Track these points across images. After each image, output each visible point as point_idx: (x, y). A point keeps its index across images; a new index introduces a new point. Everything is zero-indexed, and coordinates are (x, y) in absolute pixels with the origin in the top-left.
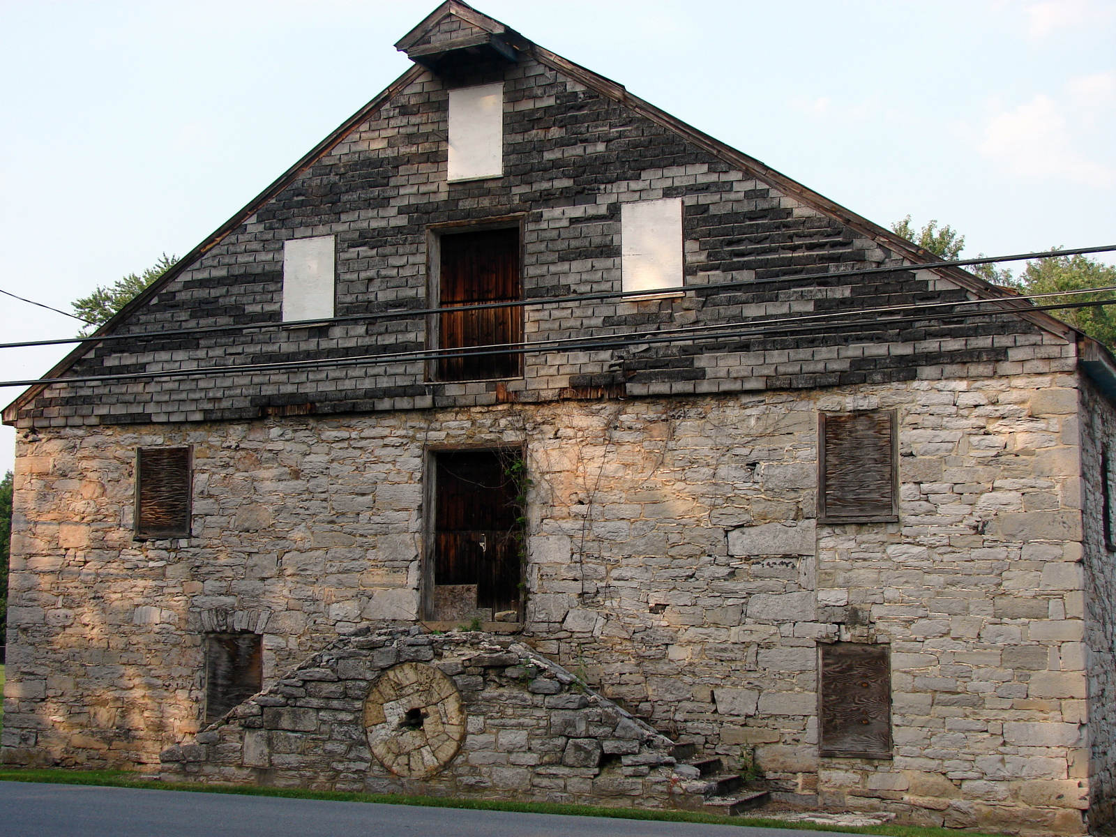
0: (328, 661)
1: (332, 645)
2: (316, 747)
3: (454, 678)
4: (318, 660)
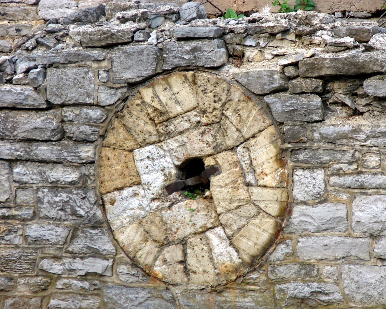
0: (27, 71)
3: (267, 99)
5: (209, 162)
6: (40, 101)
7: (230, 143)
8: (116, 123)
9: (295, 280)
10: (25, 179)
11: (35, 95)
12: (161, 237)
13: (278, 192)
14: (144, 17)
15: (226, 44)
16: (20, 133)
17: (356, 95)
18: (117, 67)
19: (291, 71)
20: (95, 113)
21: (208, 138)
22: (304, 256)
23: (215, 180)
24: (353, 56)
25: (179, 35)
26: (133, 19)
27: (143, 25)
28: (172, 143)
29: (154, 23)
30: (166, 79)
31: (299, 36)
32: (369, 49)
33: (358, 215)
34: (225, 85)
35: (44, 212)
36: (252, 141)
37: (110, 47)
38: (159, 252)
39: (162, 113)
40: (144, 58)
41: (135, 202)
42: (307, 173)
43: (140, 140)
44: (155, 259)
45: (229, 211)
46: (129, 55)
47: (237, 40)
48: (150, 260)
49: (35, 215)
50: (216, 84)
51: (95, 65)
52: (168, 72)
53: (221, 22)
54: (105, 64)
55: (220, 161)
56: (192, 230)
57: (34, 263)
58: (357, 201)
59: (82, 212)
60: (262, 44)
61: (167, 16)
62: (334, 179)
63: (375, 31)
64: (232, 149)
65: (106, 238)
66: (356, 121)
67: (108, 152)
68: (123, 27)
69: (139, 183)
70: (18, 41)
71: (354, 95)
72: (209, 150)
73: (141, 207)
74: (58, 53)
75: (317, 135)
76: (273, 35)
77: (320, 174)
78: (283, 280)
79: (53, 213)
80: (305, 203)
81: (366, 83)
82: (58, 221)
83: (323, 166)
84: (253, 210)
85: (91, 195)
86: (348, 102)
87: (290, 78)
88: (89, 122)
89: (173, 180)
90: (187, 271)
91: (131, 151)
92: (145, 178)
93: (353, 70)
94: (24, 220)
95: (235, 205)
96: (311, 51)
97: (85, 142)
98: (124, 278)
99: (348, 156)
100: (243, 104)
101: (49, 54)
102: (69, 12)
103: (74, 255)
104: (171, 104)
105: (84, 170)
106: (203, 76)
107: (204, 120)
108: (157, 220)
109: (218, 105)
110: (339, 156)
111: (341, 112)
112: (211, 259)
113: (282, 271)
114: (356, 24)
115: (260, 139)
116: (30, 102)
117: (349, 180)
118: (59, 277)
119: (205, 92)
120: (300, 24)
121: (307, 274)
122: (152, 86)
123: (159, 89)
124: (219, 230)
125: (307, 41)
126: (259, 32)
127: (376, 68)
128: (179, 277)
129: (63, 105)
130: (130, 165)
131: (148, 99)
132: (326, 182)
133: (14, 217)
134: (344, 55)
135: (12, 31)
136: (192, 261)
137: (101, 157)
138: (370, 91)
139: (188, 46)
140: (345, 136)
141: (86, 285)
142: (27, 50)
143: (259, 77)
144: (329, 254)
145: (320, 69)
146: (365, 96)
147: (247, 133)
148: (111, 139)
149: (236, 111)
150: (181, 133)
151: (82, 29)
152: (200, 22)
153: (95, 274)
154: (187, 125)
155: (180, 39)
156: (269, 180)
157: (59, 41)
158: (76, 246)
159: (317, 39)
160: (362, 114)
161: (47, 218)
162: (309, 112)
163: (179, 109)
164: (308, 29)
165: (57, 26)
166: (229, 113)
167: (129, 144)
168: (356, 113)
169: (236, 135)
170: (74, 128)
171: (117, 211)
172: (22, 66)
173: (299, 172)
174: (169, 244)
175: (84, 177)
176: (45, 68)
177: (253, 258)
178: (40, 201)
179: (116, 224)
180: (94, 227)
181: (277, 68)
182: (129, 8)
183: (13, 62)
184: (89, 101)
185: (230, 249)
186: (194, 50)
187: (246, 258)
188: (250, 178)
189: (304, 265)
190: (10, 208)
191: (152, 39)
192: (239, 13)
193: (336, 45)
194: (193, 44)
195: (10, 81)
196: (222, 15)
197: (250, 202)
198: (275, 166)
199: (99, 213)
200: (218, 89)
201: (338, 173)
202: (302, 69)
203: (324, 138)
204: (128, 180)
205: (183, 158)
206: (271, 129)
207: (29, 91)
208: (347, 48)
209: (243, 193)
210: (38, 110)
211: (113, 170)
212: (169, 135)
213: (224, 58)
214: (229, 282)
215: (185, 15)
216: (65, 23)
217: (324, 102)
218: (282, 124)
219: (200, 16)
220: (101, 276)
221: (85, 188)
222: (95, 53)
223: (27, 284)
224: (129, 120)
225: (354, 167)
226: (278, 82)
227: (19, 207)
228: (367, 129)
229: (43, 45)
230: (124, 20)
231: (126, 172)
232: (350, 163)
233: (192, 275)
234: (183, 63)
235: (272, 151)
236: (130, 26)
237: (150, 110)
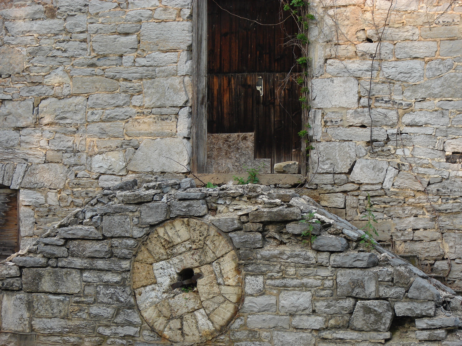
0: (91, 218)
1: (95, 200)
2: (80, 310)
3: (231, 235)
4: (81, 217)
5: (196, 271)
6: (99, 235)
7: (209, 260)
8: (143, 248)
9: (246, 340)
10: (89, 280)
11: (96, 231)
12: (168, 314)
13: (237, 288)
14: (160, 187)
15: (207, 203)
16: (87, 253)
17: (282, 233)
18: (144, 215)
19: (244, 219)
20: (131, 242)
21: (196, 257)
22: (251, 326)
23: (200, 282)
24: (280, 210)
25: (180, 197)
26: (153, 188)
27: (159, 191)
28: (175, 260)
29: (165, 190)
30: (172, 223)
31: (249, 198)
32: (290, 206)
33: (283, 302)
34: (206, 227)
35: (100, 299)
36: (222, 259)
37: (140, 204)
38: (167, 323)
39: (169, 242)
40: (159, 210)
41: (153, 294)
42: (253, 277)
43: (156, 258)
44: (165, 327)
45: (208, 299)
46: (151, 208)
47: (213, 201)
48: (161, 328)
49: (95, 301)
50: (201, 226)
51: (131, 214)
52: (173, 219)
53: (204, 190)
54: (137, 214)
55: (203, 270)
56: (186, 311)
57: (94, 329)
58: (282, 294)
59: (122, 300)
60: (228, 203)
61: (173, 186)
62: (269, 282)
63: (293, 196)
64: (210, 263)
65: (136, 315)
66: (282, 248)
67: (137, 265)
68: (147, 192)
69: (156, 283)
70: (87, 200)
71: (281, 233)
72: (197, 264)
73: (157, 297)
74: (109, 207)
75: (259, 256)
76: (234, 198)
77: (261, 279)
78: (239, 340)
79: (105, 300)
80: (252, 295)
81: (288, 226)
82: (108, 304)
83: (262, 274)
84: (221, 299)
85: (128, 289)
86: (277, 237)
87: (243, 223)
88: (127, 247)
89: (176, 281)
90: (183, 335)
91: (151, 264)
92: (159, 280)
93: (280, 218)
94: (89, 304)
95: (211, 296)
96: (256, 207)
97: (125, 258)
98: (146, 338)
99: (277, 268)
100: (216, 238)
101: (104, 207)
102: (117, 183)
103: (117, 325)
104: (175, 237)
105: (124, 275)
106: (193, 221)
107: (194, 247)
108: (166, 304)
109: (201, 238)
110: (272, 268)
111: (273, 243)
112: (197, 327)
113: (238, 335)
114: (282, 192)
115: (226, 258)
116: (93, 235)
117: (278, 282)
118: (109, 337)
119: (194, 230)
120: (249, 191)
121: (253, 337)
122: (164, 226)
123: (168, 228)
124: (202, 310)
125: (253, 202)
126: (226, 196)
127: (294, 217)
128: (178, 338)
129: (112, 237)
130: (151, 272)
131: (161, 234)
132: (264, 283)
133: (83, 302)
134: (275, 210)
135: (83, 194)
136: (186, 329)
137: (134, 268)
138: (290, 231)
139: (185, 203)
140: (275, 256)
141: (124, 342)
142: (92, 205)
143: (226, 221)
144: (265, 325)
145: (261, 217)
146: (287, 233)
147: (218, 254)
148: (140, 257)
149: (212, 241)
150: (180, 254)
151: (123, 193)
152: (192, 190)
153: (130, 336)
154: (184, 249)
155: (180, 200)
156: (231, 282)
157: (110, 200)
158: (119, 320)
159: (259, 201)
160: (285, 244)
161: (102, 303)
162: (254, 242)
163: (179, 240)
164: (254, 194)
165: (109, 192)
166: (208, 243)
167: (150, 260)
168: (282, 243)
169: (212, 255)
170: (118, 251)
171: (143, 299)
172: (89, 215)
173: (249, 277)
174: (173, 318)
175: (124, 279)
176: (102, 215)
177: (222, 327)
178: (98, 293)
179: (142, 306)
180: (129, 309)
181: (236, 217)
182: (151, 181)
183: (84, 212)
184: (127, 235)
185: (208, 321)
186: (188, 206)
187: (218, 327)
188: (220, 280)
189: (251, 331)
190: (80, 297)
191: (164, 199)
192: (214, 185)
193: (271, 203)
194: (188, 203)
195: (81, 223)
196: (205, 186)
197: (220, 294)
198: (235, 273)
199: (132, 300)
200: (202, 229)
201: (271, 278)
202: (251, 217)
203: (263, 258)
204: (149, 281)
205: (181, 268)
206: (233, 252)
207: (92, 229)
208: (277, 205)
209: (216, 289)
210: (98, 240)
211: (141, 275)
212: (173, 255)
213: (206, 211)
214: (208, 341)
215: (183, 186)
216: (114, 190)
217: (263, 237)
218: (239, 249)
219: (192, 187)
220: (133, 337)
221: (124, 285)
222: (131, 207)
223: (90, 341)
224: (150, 246)
225: (280, 274)
226: (237, 225)
227: (86, 296)
228: (288, 253)
229: (101, 202)
230: (148, 188)
231: (148, 276)
232: (278, 272)
233: (186, 337)
234: (182, 214)
235: (233, 265)
236: (152, 192)
237: (162, 241)
